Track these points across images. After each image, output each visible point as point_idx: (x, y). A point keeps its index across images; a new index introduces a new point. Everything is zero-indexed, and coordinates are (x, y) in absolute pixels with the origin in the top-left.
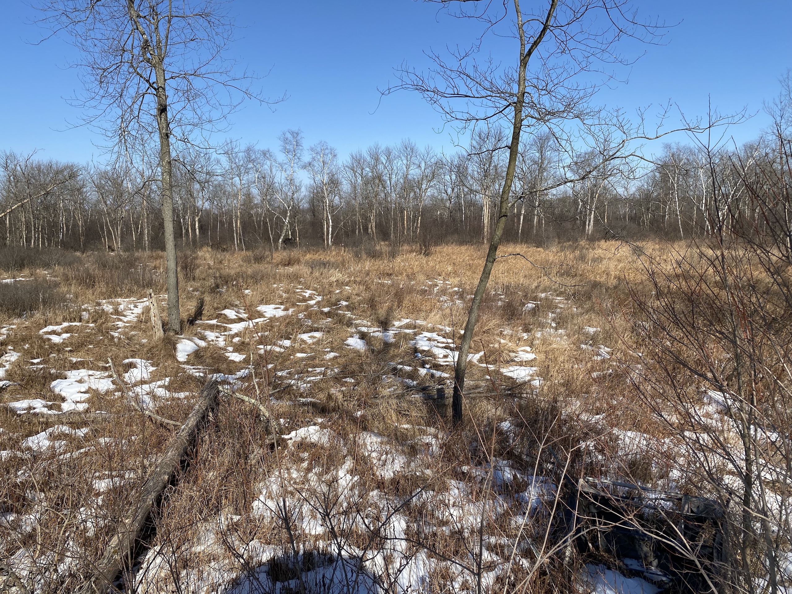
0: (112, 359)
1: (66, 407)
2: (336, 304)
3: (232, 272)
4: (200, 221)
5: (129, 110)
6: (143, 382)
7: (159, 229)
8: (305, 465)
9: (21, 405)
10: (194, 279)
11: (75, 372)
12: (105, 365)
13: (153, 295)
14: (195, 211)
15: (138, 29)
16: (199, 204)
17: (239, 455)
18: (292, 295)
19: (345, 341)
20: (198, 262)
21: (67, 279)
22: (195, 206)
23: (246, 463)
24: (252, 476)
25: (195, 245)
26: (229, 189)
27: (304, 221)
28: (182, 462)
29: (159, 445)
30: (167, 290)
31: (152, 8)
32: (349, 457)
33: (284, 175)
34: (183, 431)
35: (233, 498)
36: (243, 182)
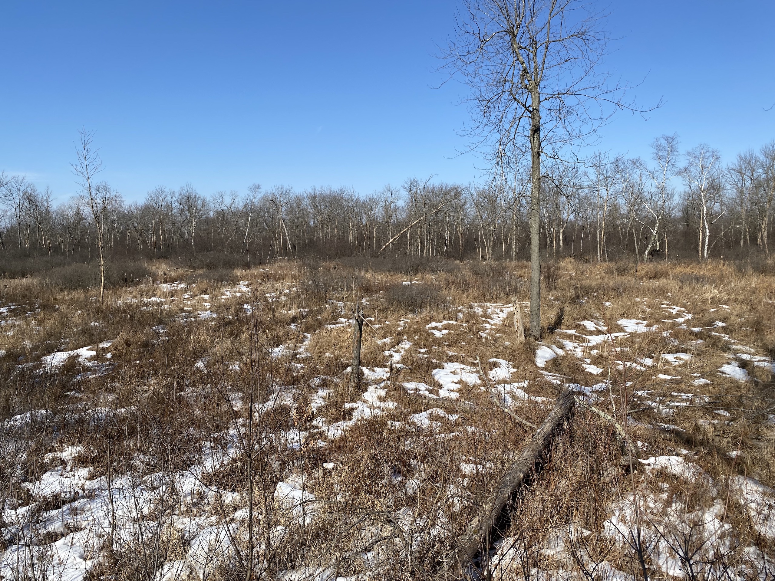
0: (480, 357)
1: (443, 393)
2: (709, 325)
3: (594, 283)
4: (564, 233)
5: (507, 134)
6: (505, 382)
7: (526, 241)
8: (665, 496)
9: (410, 386)
10: (555, 289)
11: (450, 364)
12: (473, 361)
13: (517, 302)
14: (560, 223)
15: (518, 60)
16: (565, 216)
17: (592, 469)
18: (657, 311)
19: (720, 367)
20: (560, 272)
21: (448, 284)
22: (560, 218)
23: (599, 480)
24: (604, 494)
25: (559, 256)
26: (595, 200)
27: (675, 231)
28: (537, 464)
29: (517, 442)
30: (530, 298)
31: (532, 38)
32: (719, 500)
33: (655, 183)
34: (538, 434)
35: (584, 512)
36: (610, 193)
